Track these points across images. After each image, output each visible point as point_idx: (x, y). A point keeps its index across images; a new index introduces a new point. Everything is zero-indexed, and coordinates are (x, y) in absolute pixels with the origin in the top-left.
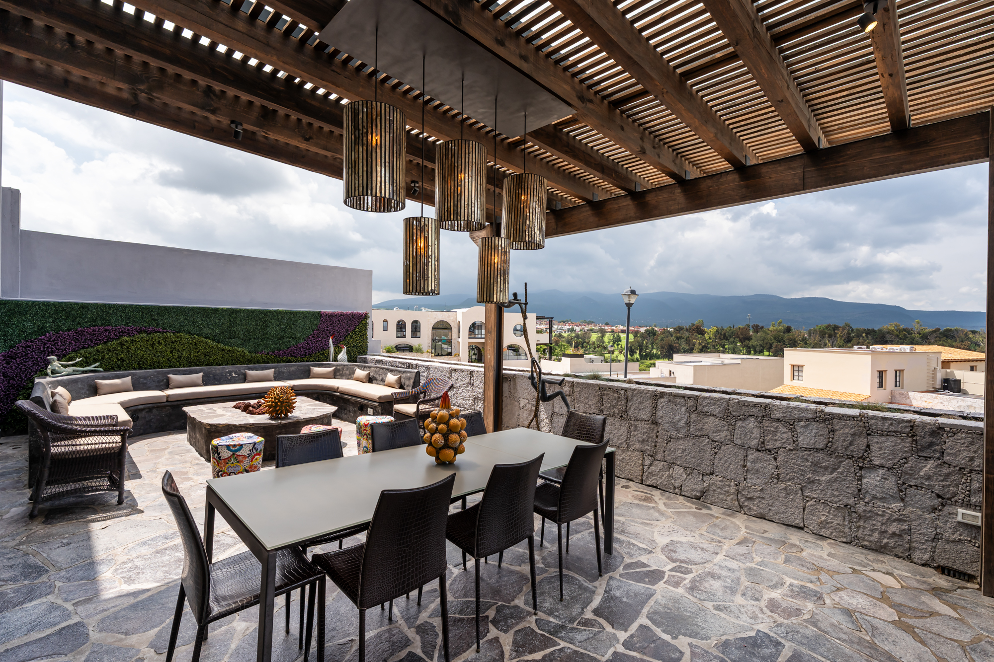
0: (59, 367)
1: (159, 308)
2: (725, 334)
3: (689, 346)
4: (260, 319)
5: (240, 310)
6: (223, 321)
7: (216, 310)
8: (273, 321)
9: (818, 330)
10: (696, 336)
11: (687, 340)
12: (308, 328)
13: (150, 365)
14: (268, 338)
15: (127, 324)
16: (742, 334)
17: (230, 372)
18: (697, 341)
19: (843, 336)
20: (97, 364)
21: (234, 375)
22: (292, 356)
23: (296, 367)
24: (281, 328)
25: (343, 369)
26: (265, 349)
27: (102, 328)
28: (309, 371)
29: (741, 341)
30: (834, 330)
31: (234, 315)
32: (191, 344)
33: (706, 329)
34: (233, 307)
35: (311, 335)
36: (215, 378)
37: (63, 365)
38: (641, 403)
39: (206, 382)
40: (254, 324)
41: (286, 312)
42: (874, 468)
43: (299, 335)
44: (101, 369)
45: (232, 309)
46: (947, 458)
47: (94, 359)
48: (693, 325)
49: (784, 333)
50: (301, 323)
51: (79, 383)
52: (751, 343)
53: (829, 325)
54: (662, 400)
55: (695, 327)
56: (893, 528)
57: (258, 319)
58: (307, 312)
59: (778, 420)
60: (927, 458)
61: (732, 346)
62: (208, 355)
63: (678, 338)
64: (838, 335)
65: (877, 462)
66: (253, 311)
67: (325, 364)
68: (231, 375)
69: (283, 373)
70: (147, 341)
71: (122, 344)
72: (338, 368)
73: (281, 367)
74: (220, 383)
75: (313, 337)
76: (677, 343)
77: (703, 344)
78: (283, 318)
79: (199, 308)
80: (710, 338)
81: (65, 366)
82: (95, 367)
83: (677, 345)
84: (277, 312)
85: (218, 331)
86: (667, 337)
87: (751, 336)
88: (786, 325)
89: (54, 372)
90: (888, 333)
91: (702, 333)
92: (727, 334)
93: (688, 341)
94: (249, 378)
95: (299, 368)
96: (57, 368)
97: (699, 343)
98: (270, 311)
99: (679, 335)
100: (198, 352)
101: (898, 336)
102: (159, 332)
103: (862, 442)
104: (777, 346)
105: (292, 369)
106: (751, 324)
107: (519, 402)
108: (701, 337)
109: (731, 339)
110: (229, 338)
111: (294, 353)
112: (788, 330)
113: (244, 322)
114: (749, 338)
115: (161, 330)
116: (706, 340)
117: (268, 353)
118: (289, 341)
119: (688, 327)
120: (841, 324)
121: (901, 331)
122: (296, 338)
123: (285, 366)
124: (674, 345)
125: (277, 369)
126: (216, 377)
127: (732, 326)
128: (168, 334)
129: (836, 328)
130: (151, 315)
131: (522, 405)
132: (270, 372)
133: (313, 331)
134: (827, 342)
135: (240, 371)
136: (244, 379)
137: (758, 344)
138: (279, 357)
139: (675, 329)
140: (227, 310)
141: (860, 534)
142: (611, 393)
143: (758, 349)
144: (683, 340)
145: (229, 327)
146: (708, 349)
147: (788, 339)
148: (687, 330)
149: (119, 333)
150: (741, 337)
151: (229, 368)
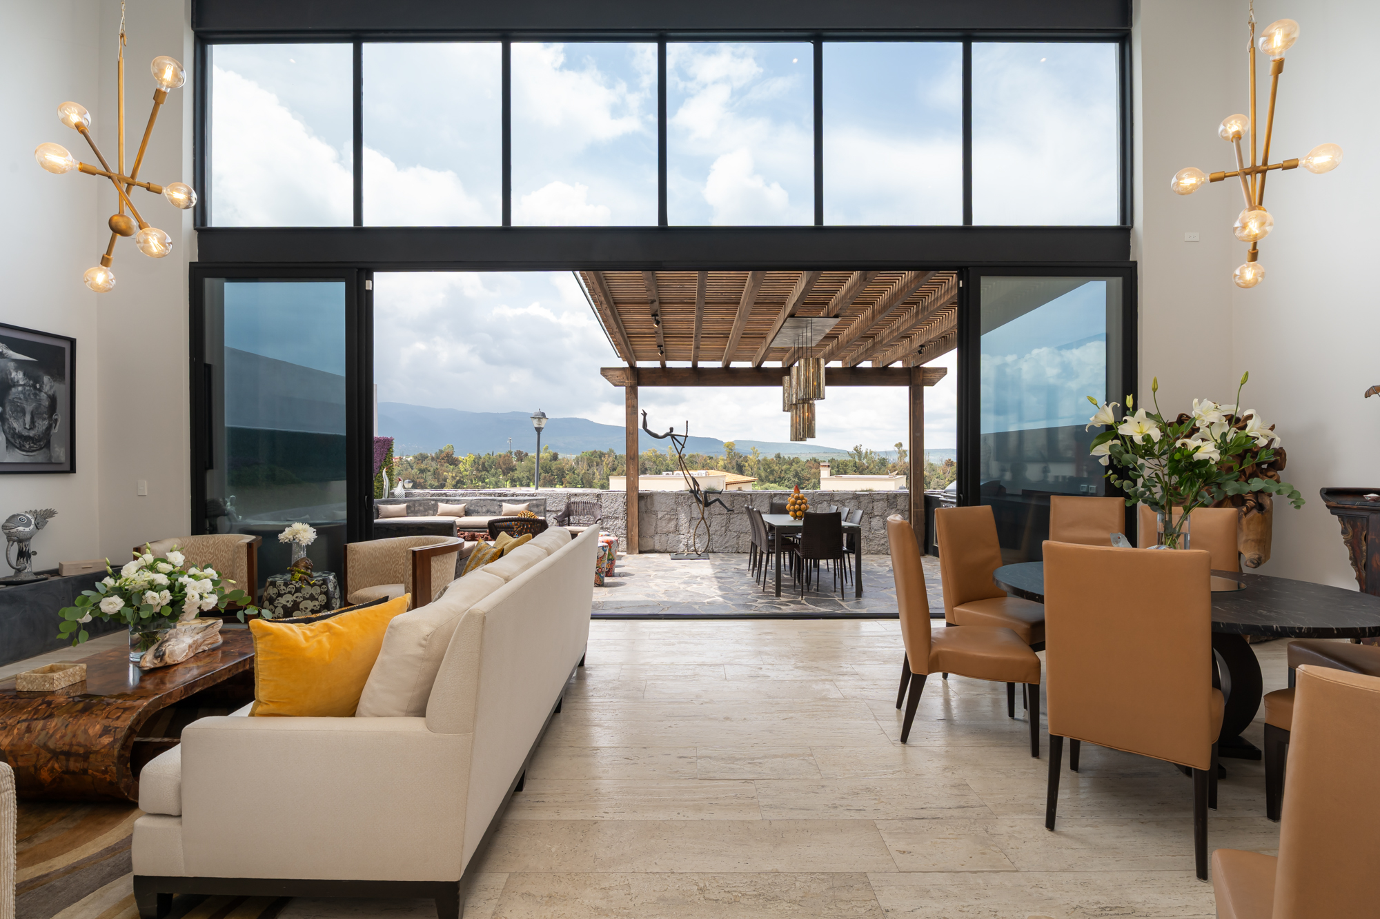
2: (484, 464)
3: (438, 481)
9: (585, 457)
10: (447, 467)
11: (434, 473)
16: (504, 464)
18: (449, 473)
19: (608, 464)
29: (504, 474)
30: (600, 457)
33: (461, 458)
38: (761, 502)
42: (875, 516)
46: (898, 507)
48: (441, 451)
49: (551, 461)
52: (516, 475)
53: (595, 452)
54: (776, 498)
55: (444, 454)
56: (882, 541)
59: (838, 501)
60: (892, 508)
61: (493, 479)
63: (422, 471)
64: (604, 463)
65: (876, 514)
76: (422, 478)
77: (458, 478)
80: (466, 470)
83: (422, 481)
86: (406, 469)
87: (515, 466)
88: (552, 451)
90: (647, 459)
91: (454, 462)
92: (486, 464)
93: (436, 474)
97: (452, 477)
99: (423, 466)
101: (655, 462)
103: (871, 506)
104: (545, 477)
106: (514, 450)
107: (657, 515)
108: (453, 469)
109: (493, 471)
112: (555, 457)
114: (513, 469)
116: (461, 473)
119: (434, 455)
120: (605, 451)
121: (657, 457)
124: (418, 481)
127: (491, 454)
129: (601, 455)
131: (659, 517)
134: (596, 471)
137: (524, 476)
139: (415, 458)
141: (870, 549)
142: (740, 498)
143: (524, 482)
144: (429, 473)
146: (464, 484)
147: (556, 469)
148: (433, 459)
150: (504, 467)
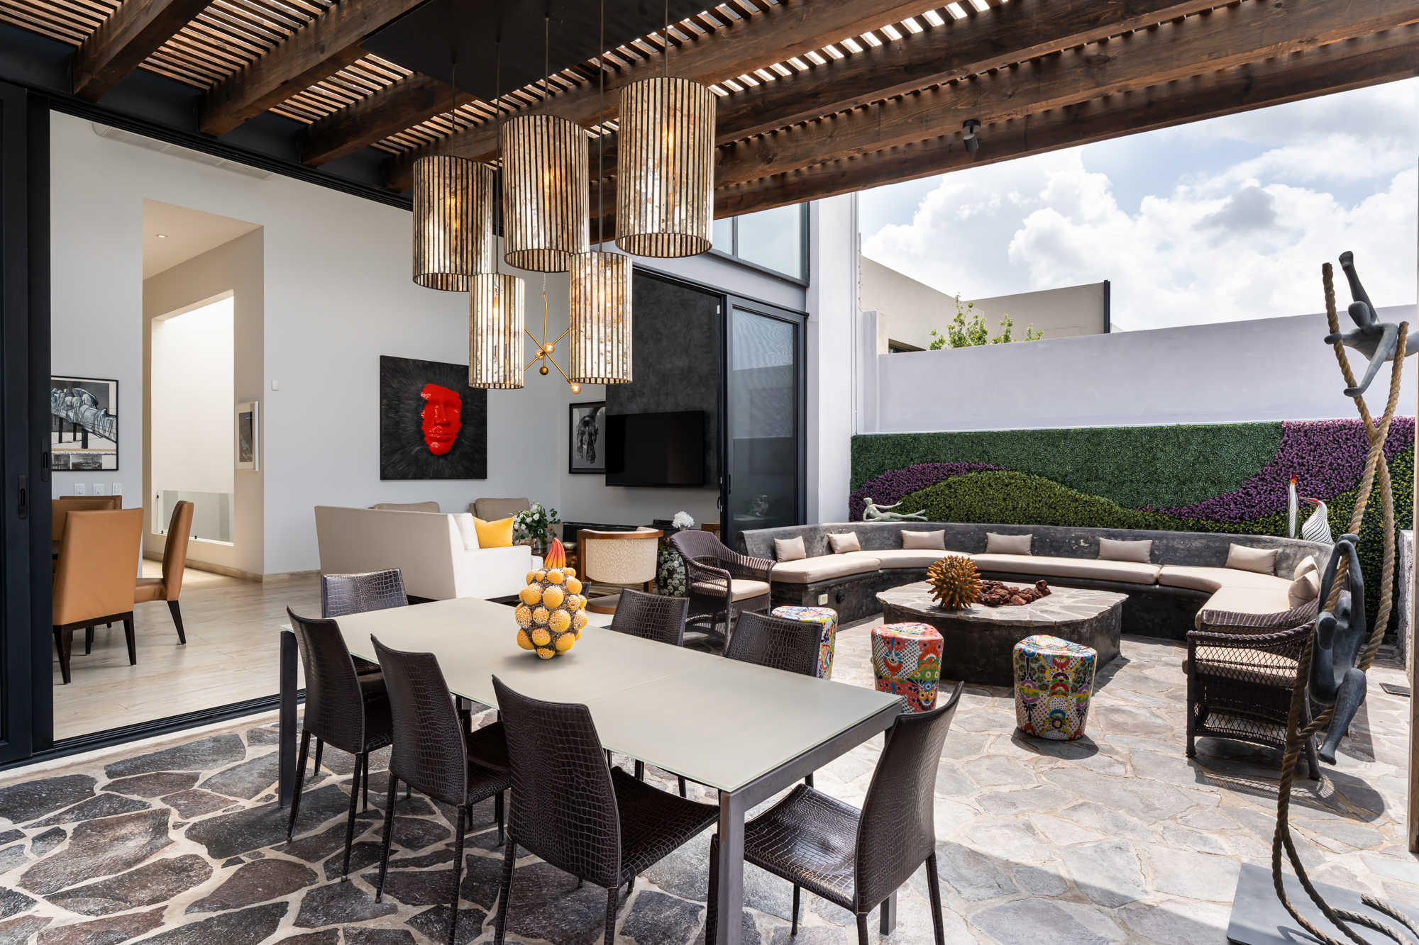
0: (875, 511)
1: (991, 434)
4: (1143, 445)
5: (1106, 430)
6: (1077, 450)
7: (1065, 434)
8: (1167, 449)
12: (1249, 459)
13: (980, 518)
14: (1158, 481)
15: (957, 458)
17: (1077, 539)
20: (922, 511)
21: (1082, 544)
22: (1208, 518)
23: (1204, 541)
24: (1186, 461)
25: (1295, 555)
26: (1151, 502)
27: (930, 465)
28: (1227, 551)
31: (1095, 440)
32: (1030, 488)
34: (1093, 426)
35: (1257, 475)
36: (1052, 546)
37: (878, 509)
39: (1036, 549)
40: (1130, 454)
41: (1195, 430)
43: (1226, 476)
44: (925, 518)
45: (1091, 430)
47: (924, 505)
50: (1229, 451)
51: (886, 532)
57: (1138, 444)
58: (1246, 426)
62: (1055, 508)
66: (1128, 432)
67: (1265, 541)
68: (1077, 543)
69: (1176, 550)
70: (977, 482)
71: (949, 486)
72: (1288, 551)
73: (1173, 539)
74: (1058, 553)
75: (1262, 479)
78: (1188, 441)
79: (1041, 432)
81: (883, 511)
82: (920, 515)
84: (1176, 431)
85: (1069, 468)
89: (869, 516)
94: (1102, 553)
95: (1211, 544)
96: (872, 512)
98: (1161, 429)
100: (1040, 501)
102: (991, 470)
105: (1196, 544)
110: (1087, 480)
111: (1213, 512)
113: (1112, 450)
115: (992, 467)
117: (1157, 510)
118: (1204, 489)
122: (1220, 482)
123: (1183, 538)
125: (1164, 541)
126: (1054, 544)
128: (1000, 472)
130: (982, 446)
132: (1144, 546)
133: (1263, 466)
135: (1093, 537)
136: (1095, 554)
138: (1180, 519)
140: (1082, 432)
145: (1087, 461)
149: (948, 471)
151: (1076, 531)
